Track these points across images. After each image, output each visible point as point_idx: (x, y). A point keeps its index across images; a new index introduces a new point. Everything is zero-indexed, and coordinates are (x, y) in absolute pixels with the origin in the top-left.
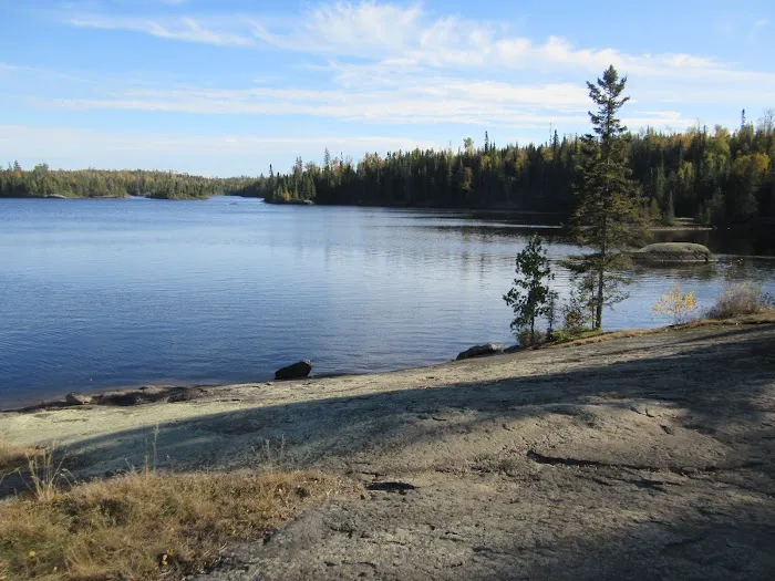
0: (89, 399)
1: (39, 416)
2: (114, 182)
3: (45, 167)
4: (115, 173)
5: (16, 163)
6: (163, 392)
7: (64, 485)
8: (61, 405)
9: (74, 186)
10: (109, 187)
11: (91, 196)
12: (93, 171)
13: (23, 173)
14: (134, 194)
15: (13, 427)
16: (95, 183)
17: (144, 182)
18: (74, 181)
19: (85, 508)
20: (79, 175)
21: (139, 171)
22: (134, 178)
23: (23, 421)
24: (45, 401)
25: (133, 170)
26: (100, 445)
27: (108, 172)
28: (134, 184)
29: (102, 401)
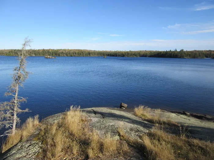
0: (189, 114)
1: (177, 115)
2: (202, 54)
3: (183, 50)
4: (202, 51)
5: (176, 49)
6: (212, 118)
7: (188, 137)
8: (182, 114)
9: (190, 55)
10: (200, 55)
11: (194, 58)
12: (196, 51)
13: (177, 52)
14: (207, 57)
15: (171, 116)
16: (196, 54)
17: (211, 53)
18: (190, 53)
19: (194, 146)
20: (192, 52)
21: (210, 50)
22: (208, 52)
23: (173, 115)
24: (177, 111)
25: (208, 50)
26: (196, 129)
27: (200, 51)
28: (208, 54)
29: (192, 116)
